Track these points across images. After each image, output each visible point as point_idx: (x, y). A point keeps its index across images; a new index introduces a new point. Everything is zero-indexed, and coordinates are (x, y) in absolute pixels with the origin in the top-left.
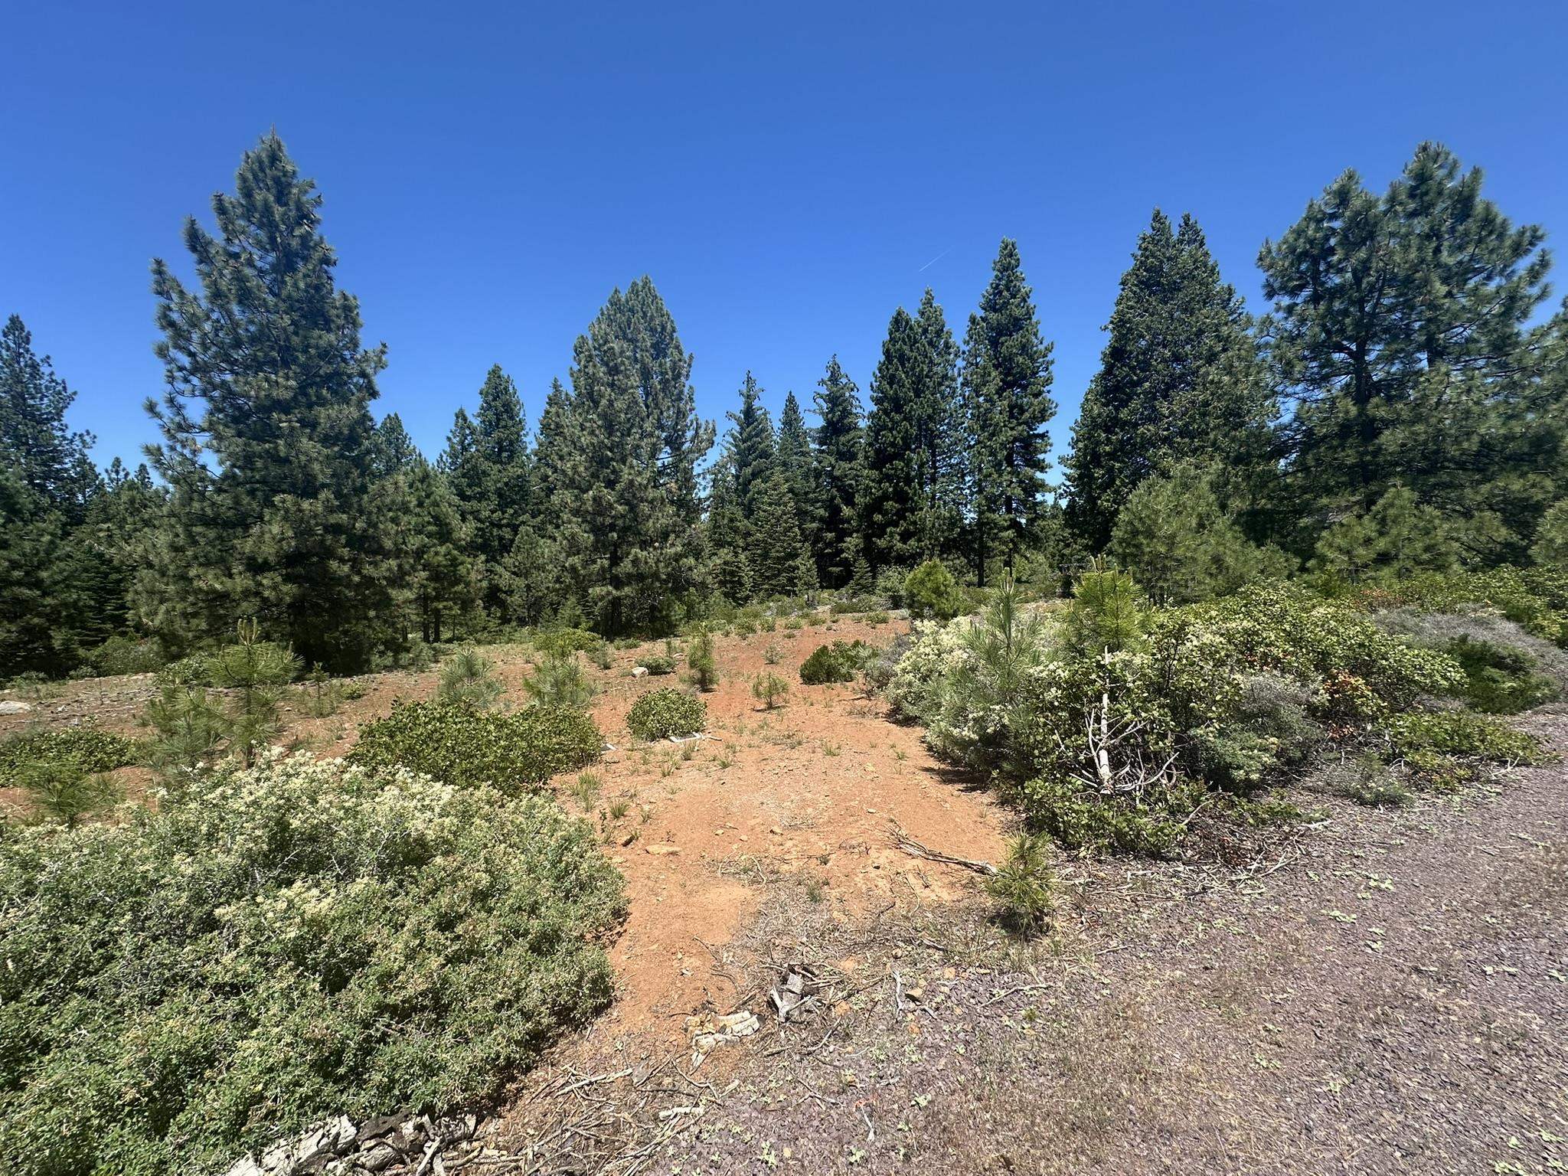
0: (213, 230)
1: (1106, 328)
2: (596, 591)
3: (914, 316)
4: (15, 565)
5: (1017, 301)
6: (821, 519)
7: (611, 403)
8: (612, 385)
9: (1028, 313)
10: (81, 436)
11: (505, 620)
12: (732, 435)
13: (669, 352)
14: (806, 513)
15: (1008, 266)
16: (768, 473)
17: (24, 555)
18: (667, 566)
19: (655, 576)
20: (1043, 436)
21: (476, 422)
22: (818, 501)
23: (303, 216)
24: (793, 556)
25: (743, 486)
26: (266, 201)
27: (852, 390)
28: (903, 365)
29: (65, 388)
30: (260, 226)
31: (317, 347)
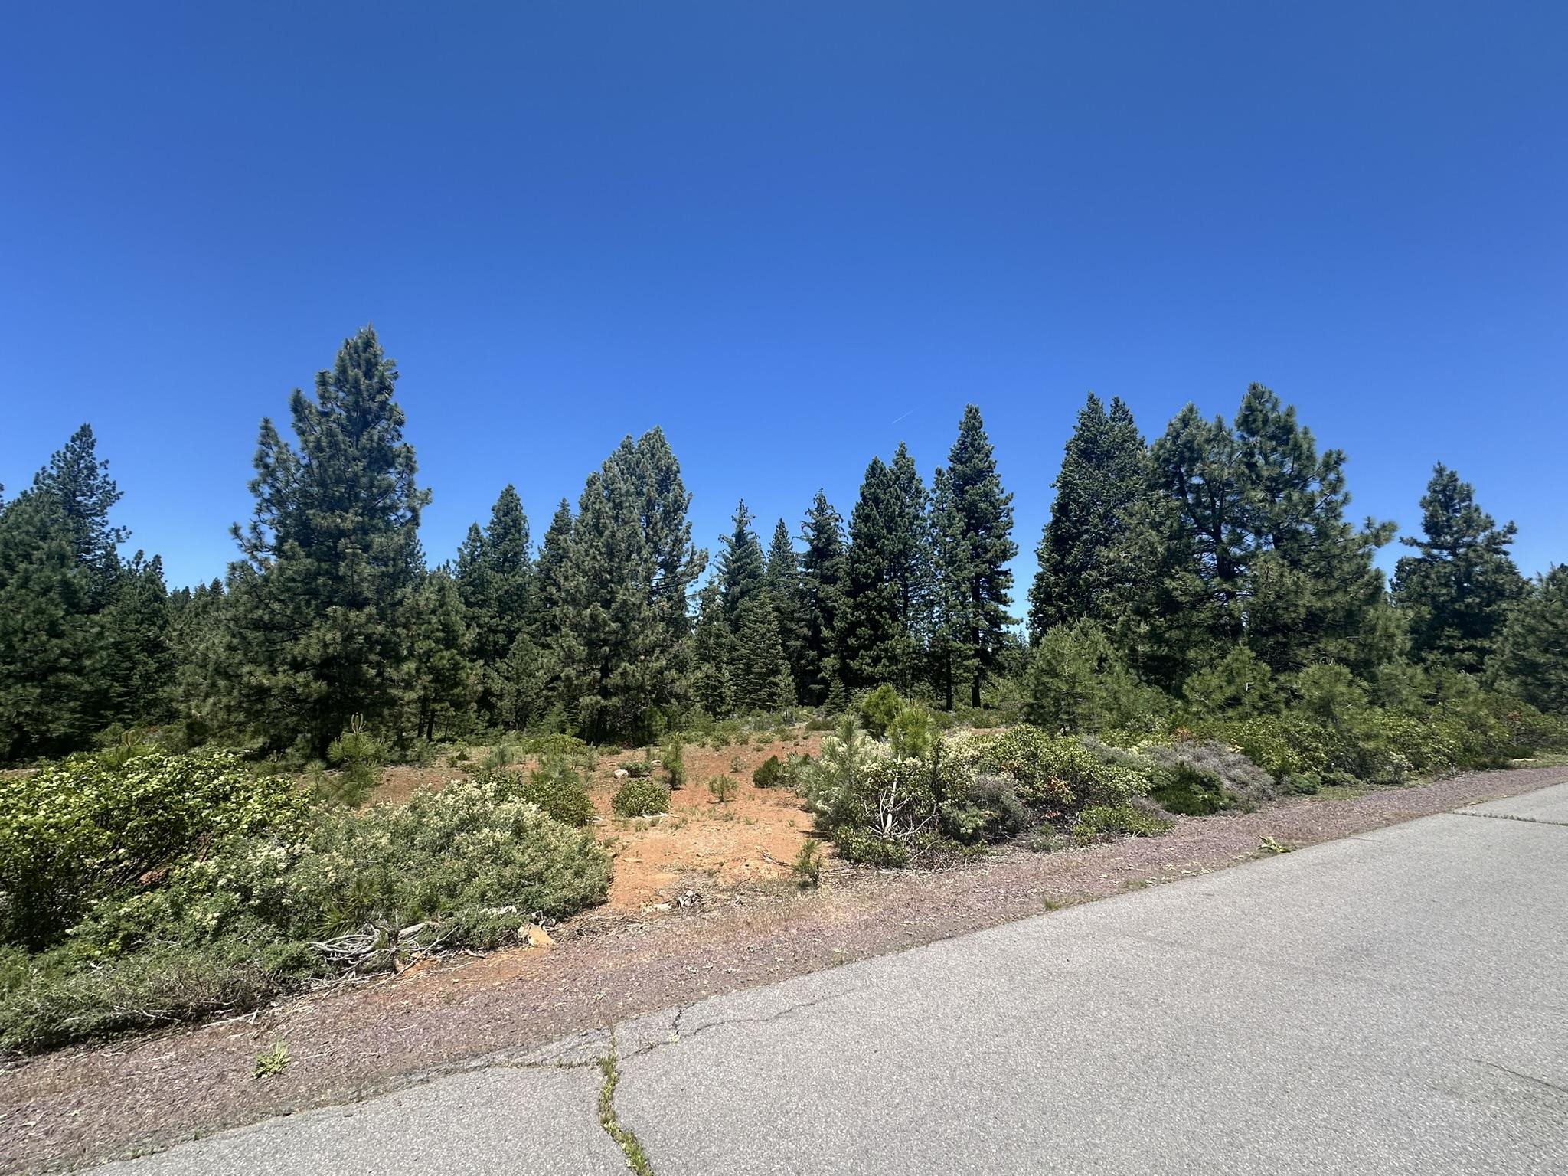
0: (312, 396)
1: (1054, 486)
2: (586, 700)
3: (888, 465)
4: (65, 653)
5: (981, 456)
6: (805, 638)
7: (613, 535)
8: (616, 518)
9: (990, 467)
10: (118, 531)
11: (493, 724)
12: (724, 556)
13: (671, 488)
14: (791, 630)
15: (972, 426)
16: (755, 592)
17: (75, 644)
18: (652, 679)
19: (641, 688)
20: (1005, 573)
21: (485, 535)
22: (803, 620)
23: (384, 388)
24: (776, 672)
25: (731, 603)
26: (356, 375)
27: (837, 520)
28: (877, 506)
29: (114, 488)
30: (349, 393)
31: (380, 487)
